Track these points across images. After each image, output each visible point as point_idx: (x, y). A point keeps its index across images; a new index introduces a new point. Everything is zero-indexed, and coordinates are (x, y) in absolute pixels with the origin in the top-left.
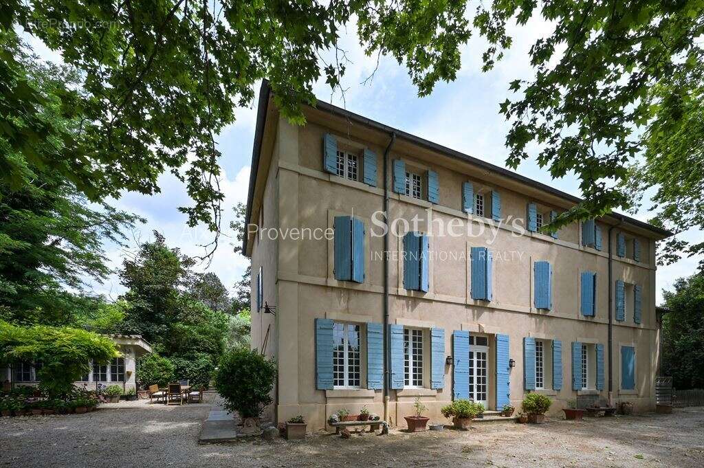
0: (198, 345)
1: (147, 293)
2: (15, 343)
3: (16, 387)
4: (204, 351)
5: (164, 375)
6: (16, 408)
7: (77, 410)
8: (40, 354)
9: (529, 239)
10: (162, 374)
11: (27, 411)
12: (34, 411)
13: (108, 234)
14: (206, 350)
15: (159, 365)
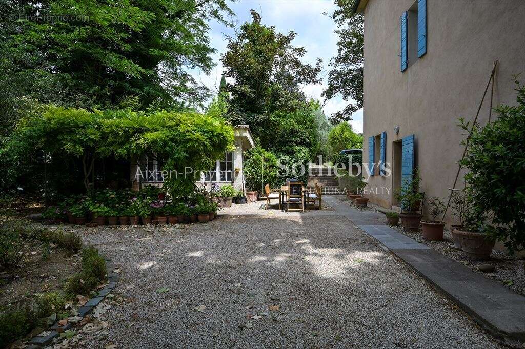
0: (296, 137)
1: (248, 78)
2: (141, 130)
3: (143, 187)
4: (301, 144)
5: (270, 172)
6: (143, 214)
7: (200, 217)
8: (165, 144)
10: (268, 171)
11: (152, 219)
12: (160, 219)
13: (215, 14)
14: (302, 143)
15: (266, 160)
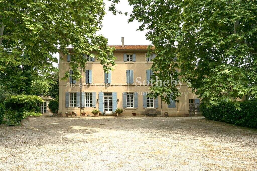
9: (125, 64)
